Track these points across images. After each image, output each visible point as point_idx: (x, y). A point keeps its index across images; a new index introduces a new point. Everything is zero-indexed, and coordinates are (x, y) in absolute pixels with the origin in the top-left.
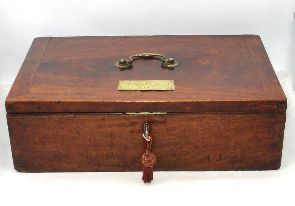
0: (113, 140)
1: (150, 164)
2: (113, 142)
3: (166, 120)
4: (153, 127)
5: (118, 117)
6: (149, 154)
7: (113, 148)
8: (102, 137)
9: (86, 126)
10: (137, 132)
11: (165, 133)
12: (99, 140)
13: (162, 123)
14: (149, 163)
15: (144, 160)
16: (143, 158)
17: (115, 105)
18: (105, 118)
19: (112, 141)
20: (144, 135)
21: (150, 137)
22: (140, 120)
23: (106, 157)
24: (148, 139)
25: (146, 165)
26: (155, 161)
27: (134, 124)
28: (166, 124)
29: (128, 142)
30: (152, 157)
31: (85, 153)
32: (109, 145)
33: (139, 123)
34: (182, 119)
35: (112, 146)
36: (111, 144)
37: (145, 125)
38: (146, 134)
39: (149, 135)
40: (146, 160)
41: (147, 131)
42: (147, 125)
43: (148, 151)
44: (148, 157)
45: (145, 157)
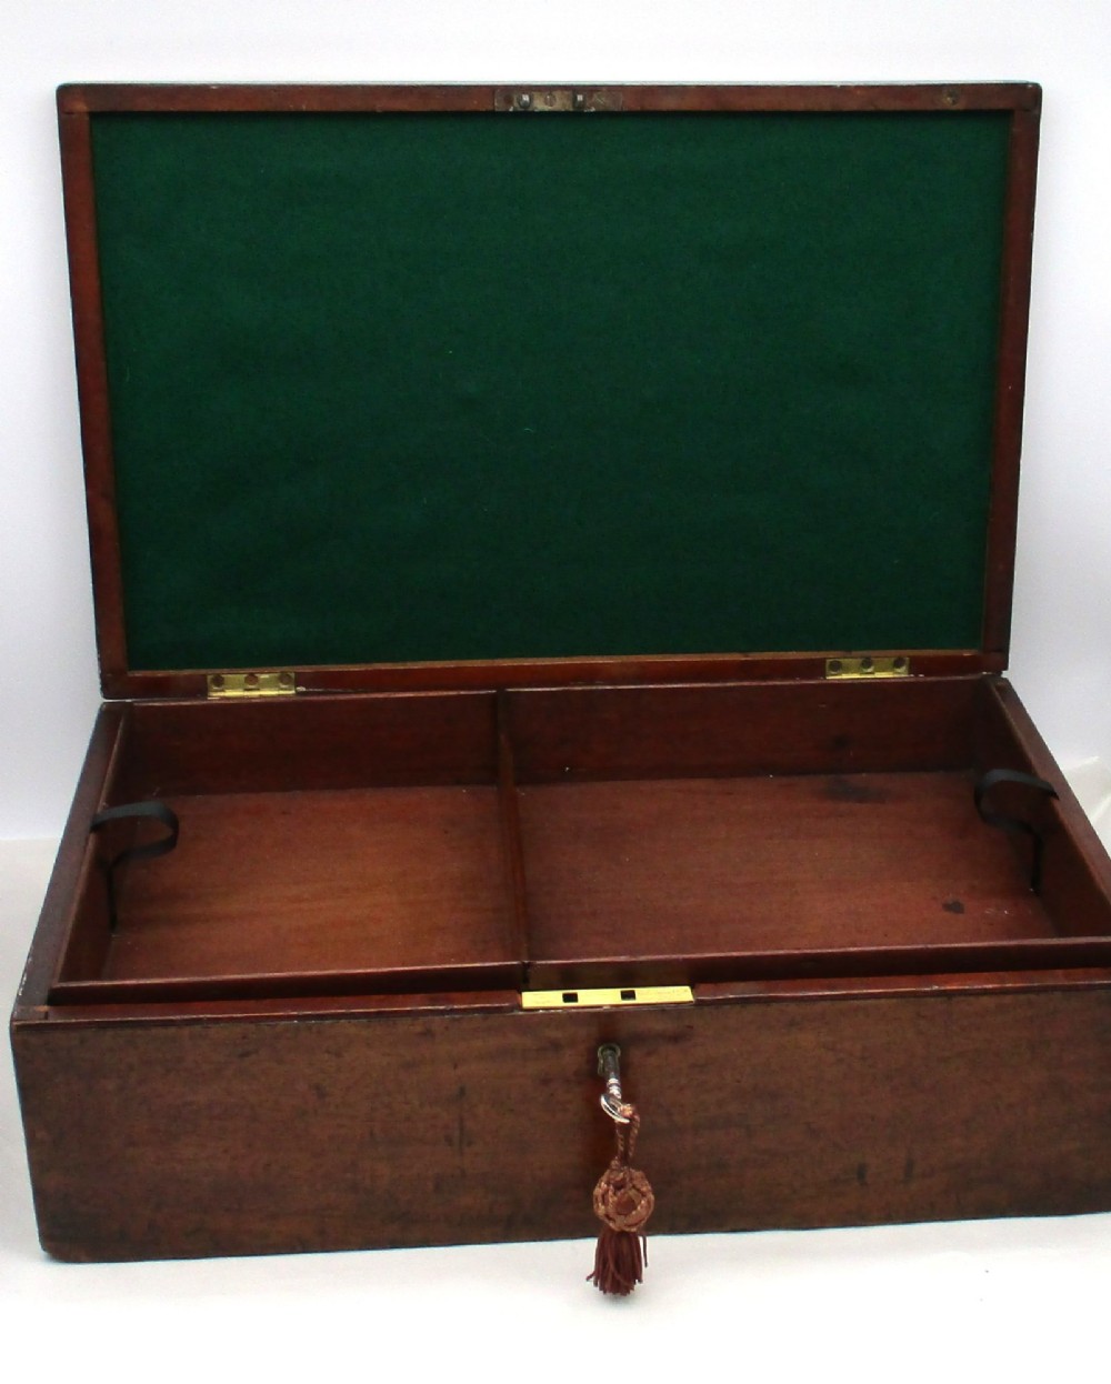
0: (465, 1115)
1: (631, 1220)
2: (469, 1124)
3: (691, 1027)
4: (636, 1054)
5: (488, 1022)
6: (623, 1178)
7: (466, 1149)
8: (421, 1106)
9: (353, 1064)
10: (569, 1082)
11: (683, 1079)
13: (675, 1038)
14: (626, 1215)
15: (605, 1202)
16: (598, 1191)
19: (461, 1120)
20: (603, 1101)
21: (628, 1109)
22: (583, 1031)
23: (437, 1185)
24: (623, 1114)
25: (611, 1225)
26: (652, 1205)
27: (556, 1046)
28: (689, 1044)
29: (531, 1120)
30: (638, 1190)
32: (449, 1140)
33: (578, 1046)
35: (461, 1140)
36: (456, 1133)
37: (602, 1052)
38: (612, 1095)
39: (627, 1097)
40: (611, 1200)
41: (613, 1080)
42: (609, 1052)
43: (623, 1165)
44: (622, 1191)
45: (607, 1191)
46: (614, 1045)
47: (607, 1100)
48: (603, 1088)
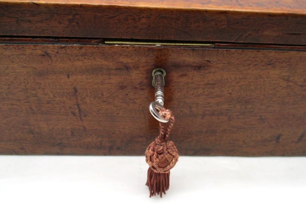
0: (80, 102)
2: (82, 107)
3: (209, 61)
4: (175, 75)
5: (83, 50)
6: (163, 150)
7: (84, 118)
8: (55, 97)
9: (7, 71)
10: (136, 88)
11: (201, 91)
12: (49, 103)
13: (199, 67)
17: (70, 17)
18: (49, 51)
19: (78, 105)
20: (151, 108)
21: (168, 113)
22: (144, 60)
23: (72, 133)
24: (164, 117)
27: (127, 68)
28: (207, 72)
29: (116, 107)
30: (171, 154)
31: (27, 127)
32: (74, 114)
33: (141, 68)
34: (248, 62)
35: (80, 114)
36: (77, 111)
37: (155, 73)
38: (158, 103)
39: (167, 104)
40: (155, 160)
41: (159, 93)
42: (159, 73)
43: (162, 142)
44: (162, 155)
45: (153, 155)
46: (162, 70)
47: (153, 107)
48: (153, 98)
